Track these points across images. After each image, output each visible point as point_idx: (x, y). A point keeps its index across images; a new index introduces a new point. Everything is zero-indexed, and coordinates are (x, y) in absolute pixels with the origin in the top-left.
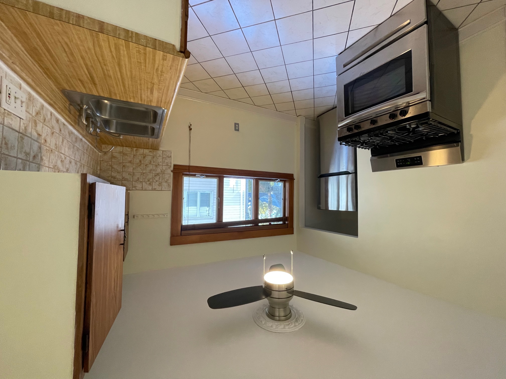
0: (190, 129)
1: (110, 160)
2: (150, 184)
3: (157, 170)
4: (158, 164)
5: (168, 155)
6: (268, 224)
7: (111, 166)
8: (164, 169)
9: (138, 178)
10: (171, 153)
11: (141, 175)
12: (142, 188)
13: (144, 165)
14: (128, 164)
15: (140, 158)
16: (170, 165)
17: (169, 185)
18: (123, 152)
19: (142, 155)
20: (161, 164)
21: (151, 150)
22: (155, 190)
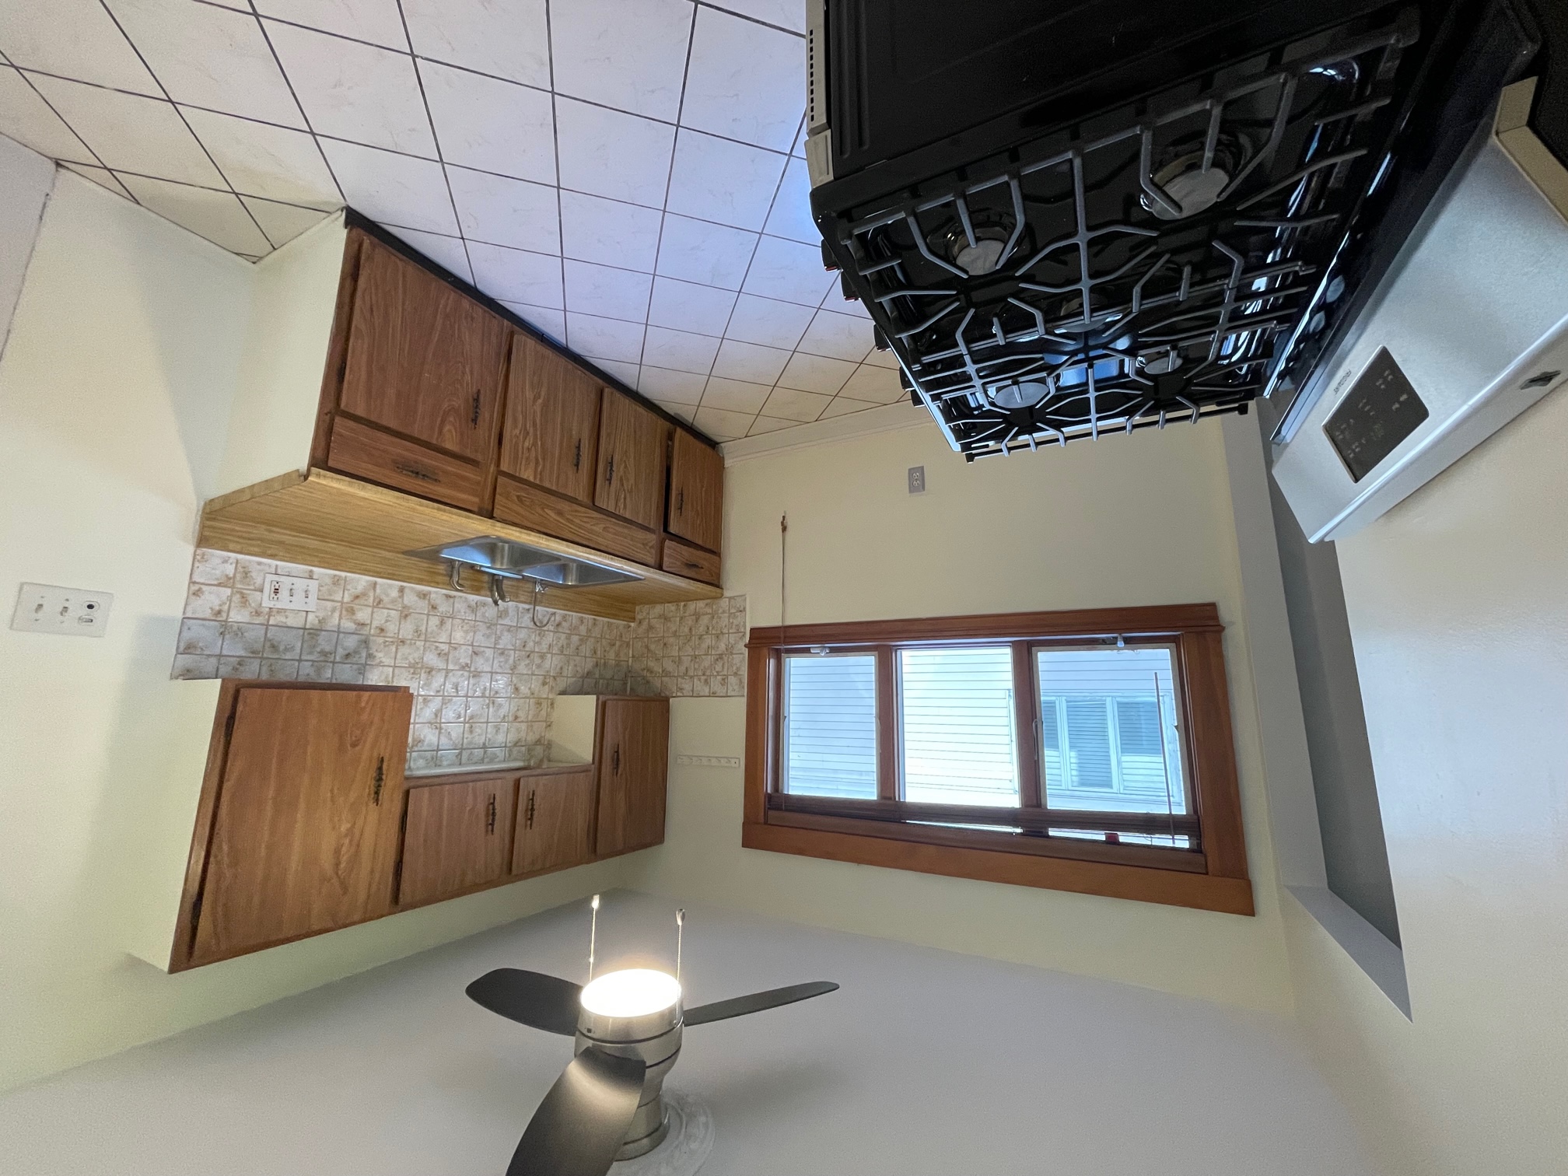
0: (784, 529)
1: (646, 635)
2: (706, 680)
3: (718, 648)
4: (722, 632)
5: (738, 606)
6: (1100, 836)
7: (647, 647)
8: (732, 641)
9: (687, 668)
10: (745, 600)
11: (692, 660)
12: (693, 691)
13: (697, 637)
14: (672, 640)
15: (690, 623)
16: (742, 630)
17: (740, 680)
18: (664, 614)
19: (694, 615)
20: (725, 631)
21: (709, 601)
22: (713, 695)
